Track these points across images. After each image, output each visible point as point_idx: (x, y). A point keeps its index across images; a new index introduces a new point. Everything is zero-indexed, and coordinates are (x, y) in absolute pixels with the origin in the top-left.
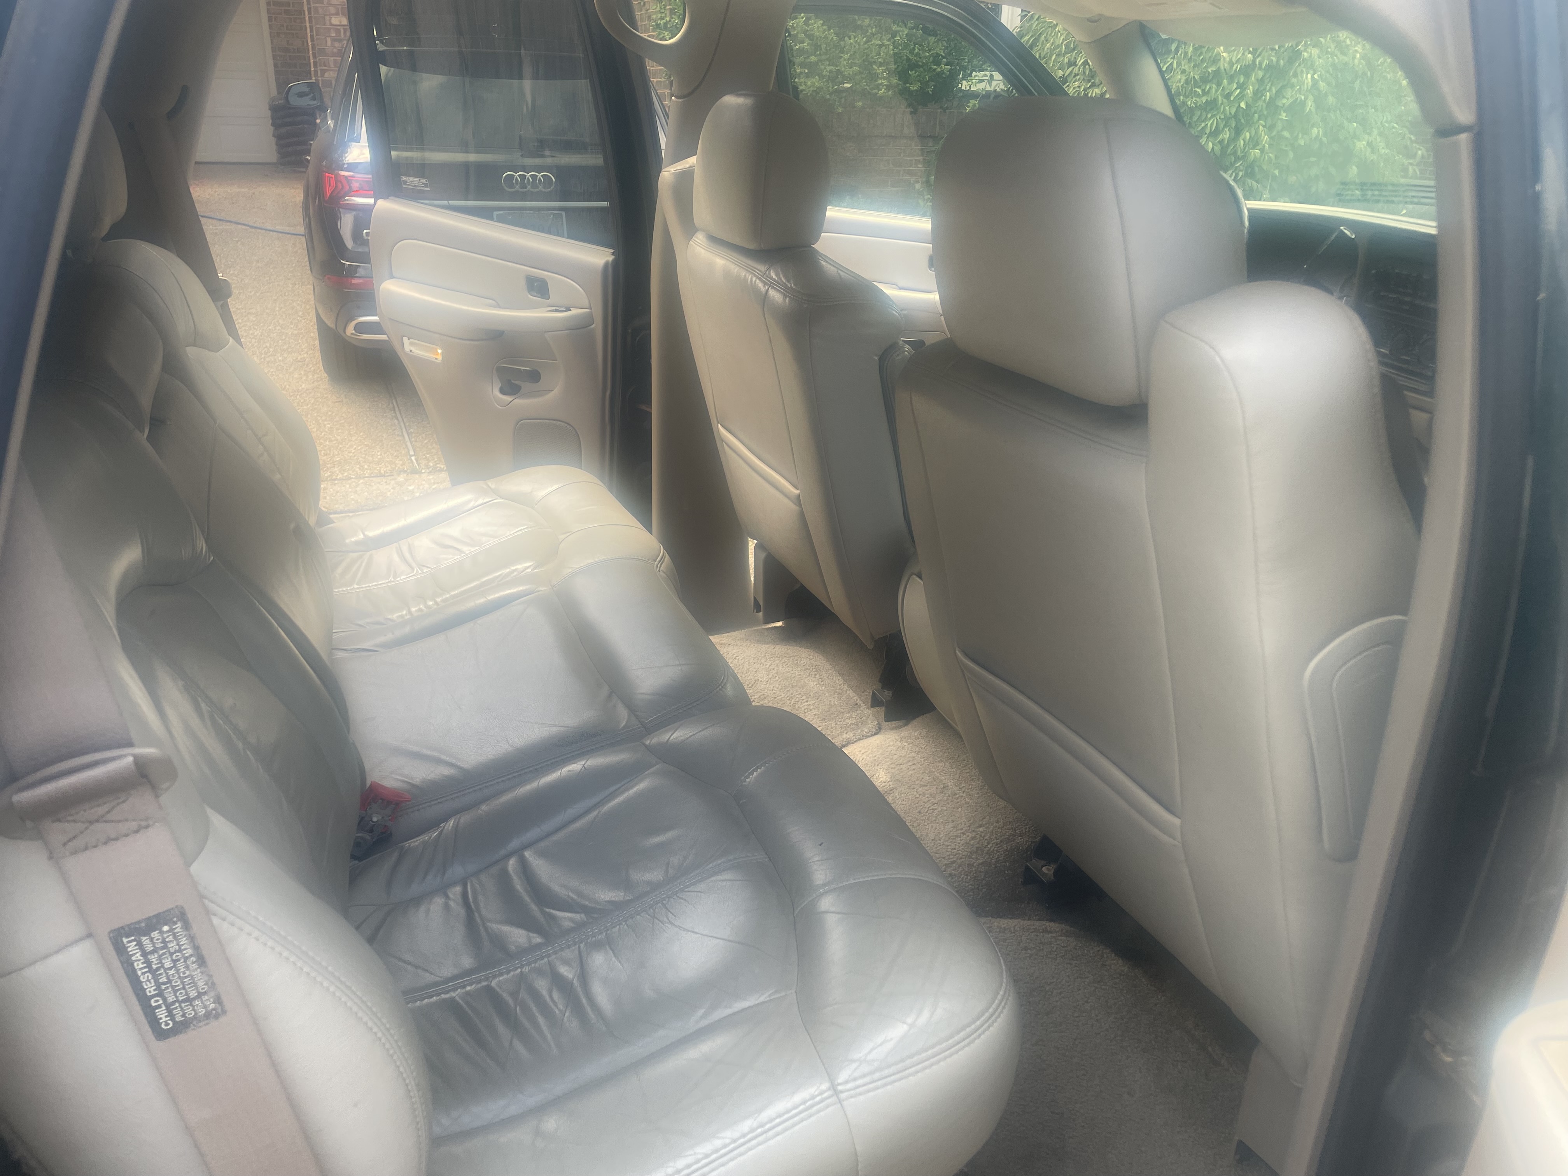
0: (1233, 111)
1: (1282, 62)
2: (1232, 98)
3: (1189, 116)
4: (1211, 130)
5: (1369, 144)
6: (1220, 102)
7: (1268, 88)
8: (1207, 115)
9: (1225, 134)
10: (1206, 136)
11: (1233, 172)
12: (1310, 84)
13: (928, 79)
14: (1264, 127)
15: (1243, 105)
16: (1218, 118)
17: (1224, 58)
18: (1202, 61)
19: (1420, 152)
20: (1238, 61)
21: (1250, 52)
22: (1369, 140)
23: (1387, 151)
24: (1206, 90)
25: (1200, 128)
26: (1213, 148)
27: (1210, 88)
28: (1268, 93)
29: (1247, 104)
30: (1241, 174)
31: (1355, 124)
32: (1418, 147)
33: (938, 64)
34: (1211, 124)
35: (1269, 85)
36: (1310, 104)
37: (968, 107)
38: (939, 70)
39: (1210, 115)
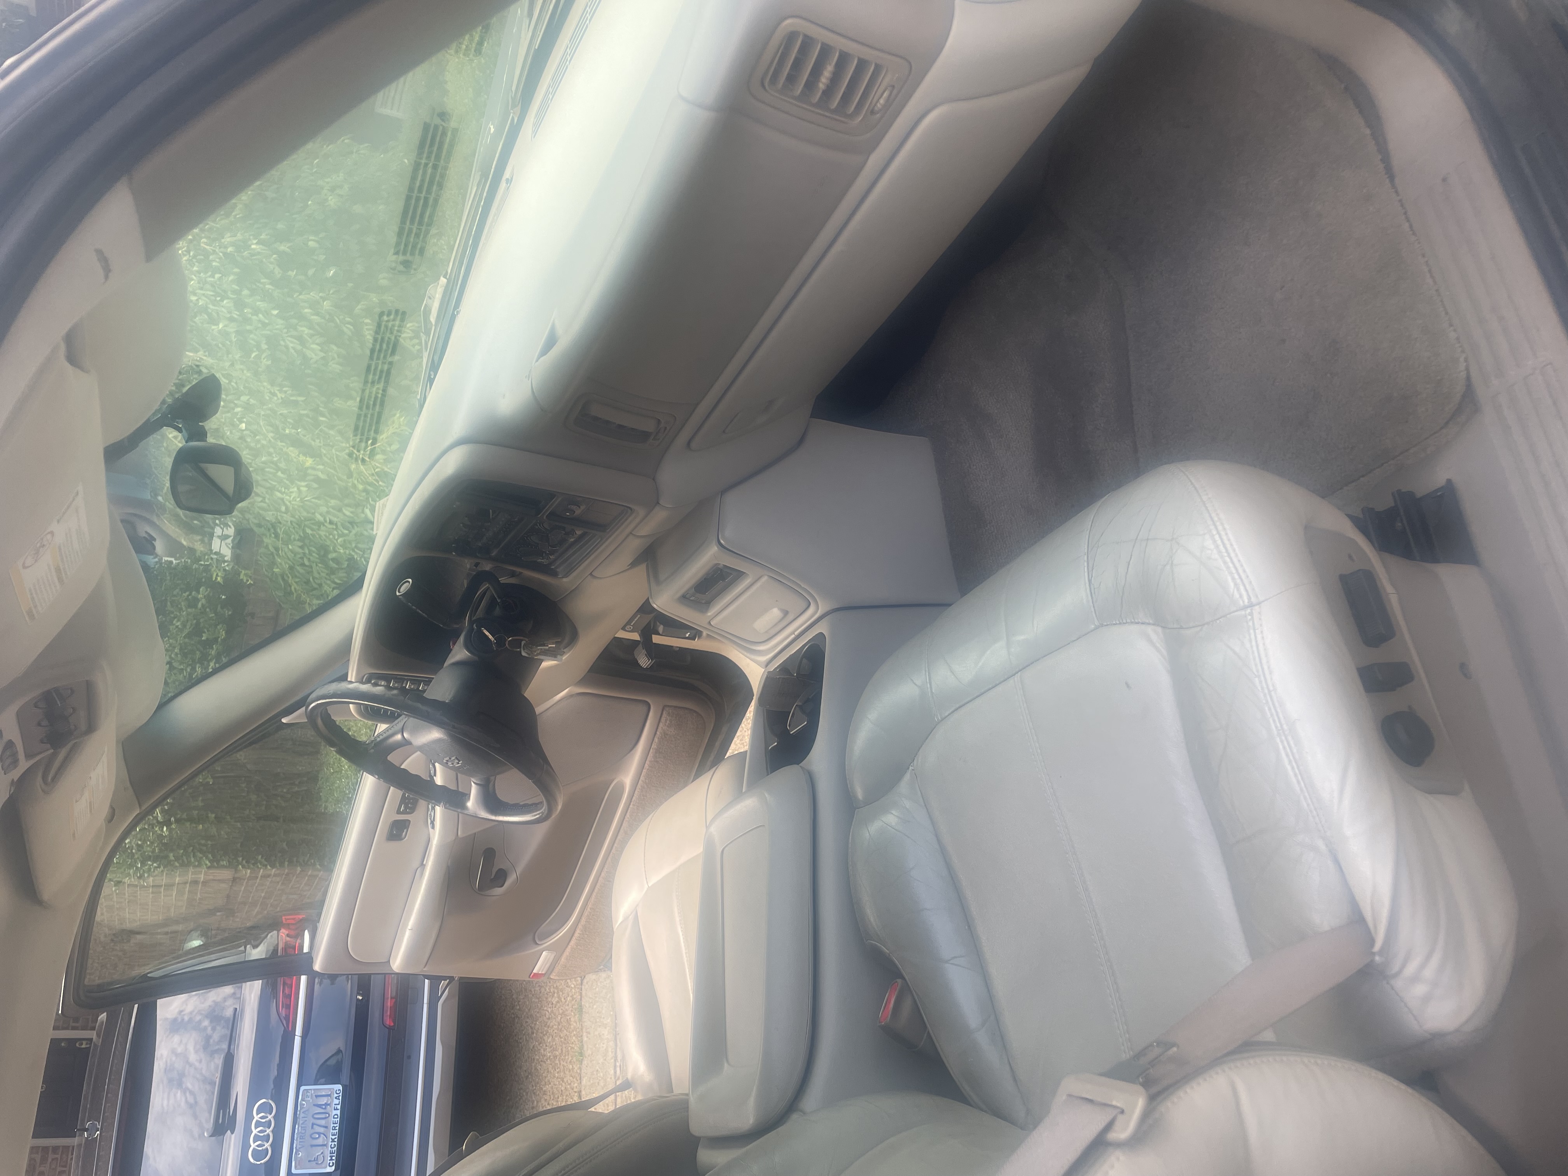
0: (280, 321)
1: (236, 270)
2: (267, 321)
5: (332, 190)
6: (268, 332)
7: (261, 286)
8: (282, 346)
10: (304, 350)
12: (261, 246)
13: (213, 615)
14: (300, 294)
15: (275, 312)
16: (286, 335)
17: (225, 326)
18: (224, 345)
20: (230, 312)
21: (222, 300)
22: (328, 190)
23: (341, 174)
24: (255, 344)
25: (295, 353)
26: (317, 344)
27: (253, 339)
28: (267, 286)
29: (274, 309)
30: (348, 319)
31: (310, 202)
33: (197, 600)
34: (292, 344)
35: (258, 284)
36: (283, 247)
38: (204, 601)
39: (282, 343)
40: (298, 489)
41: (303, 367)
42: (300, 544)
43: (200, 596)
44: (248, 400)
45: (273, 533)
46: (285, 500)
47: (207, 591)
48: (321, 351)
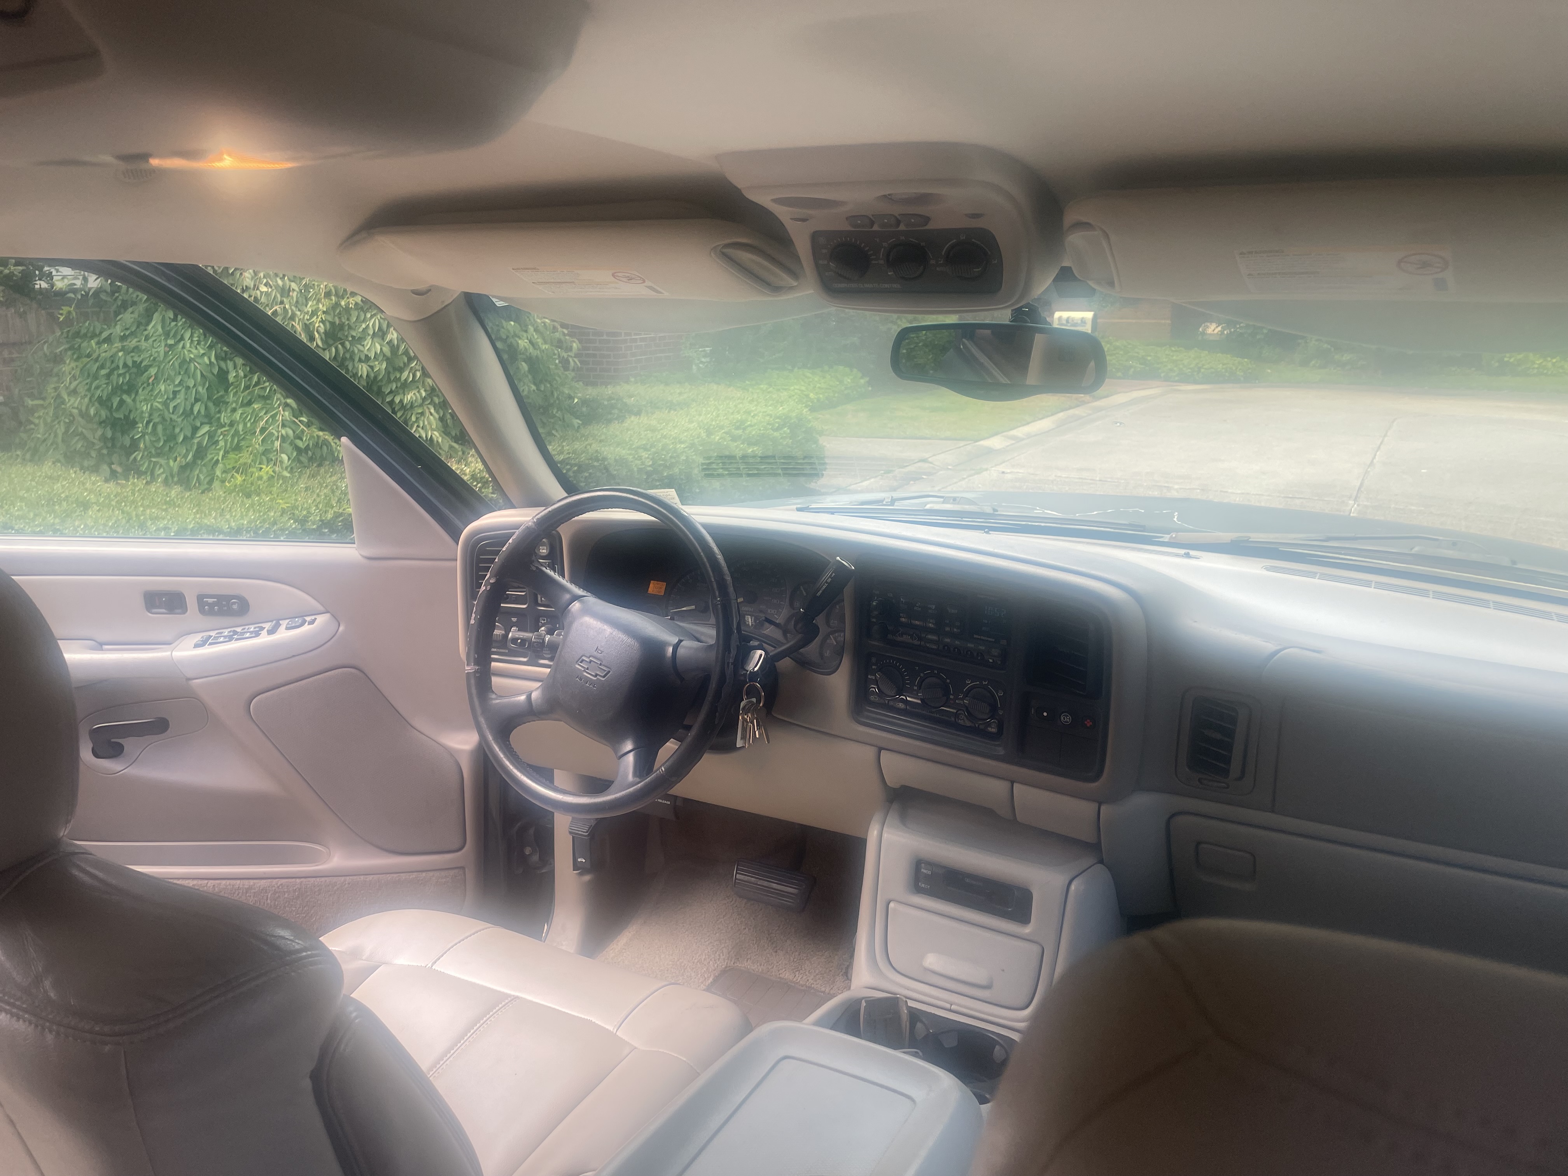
3: (346, 317)
4: (374, 331)
8: (365, 315)
9: (393, 334)
10: (370, 337)
11: (409, 372)
16: (379, 318)
19: (574, 345)
25: (362, 329)
31: (512, 323)
32: (572, 340)
37: (62, 314)
39: (369, 315)
40: (203, 354)
41: (350, 339)
42: (130, 364)
43: (12, 268)
44: (293, 290)
45: (124, 334)
46: (182, 342)
47: (19, 273)
48: (376, 353)
